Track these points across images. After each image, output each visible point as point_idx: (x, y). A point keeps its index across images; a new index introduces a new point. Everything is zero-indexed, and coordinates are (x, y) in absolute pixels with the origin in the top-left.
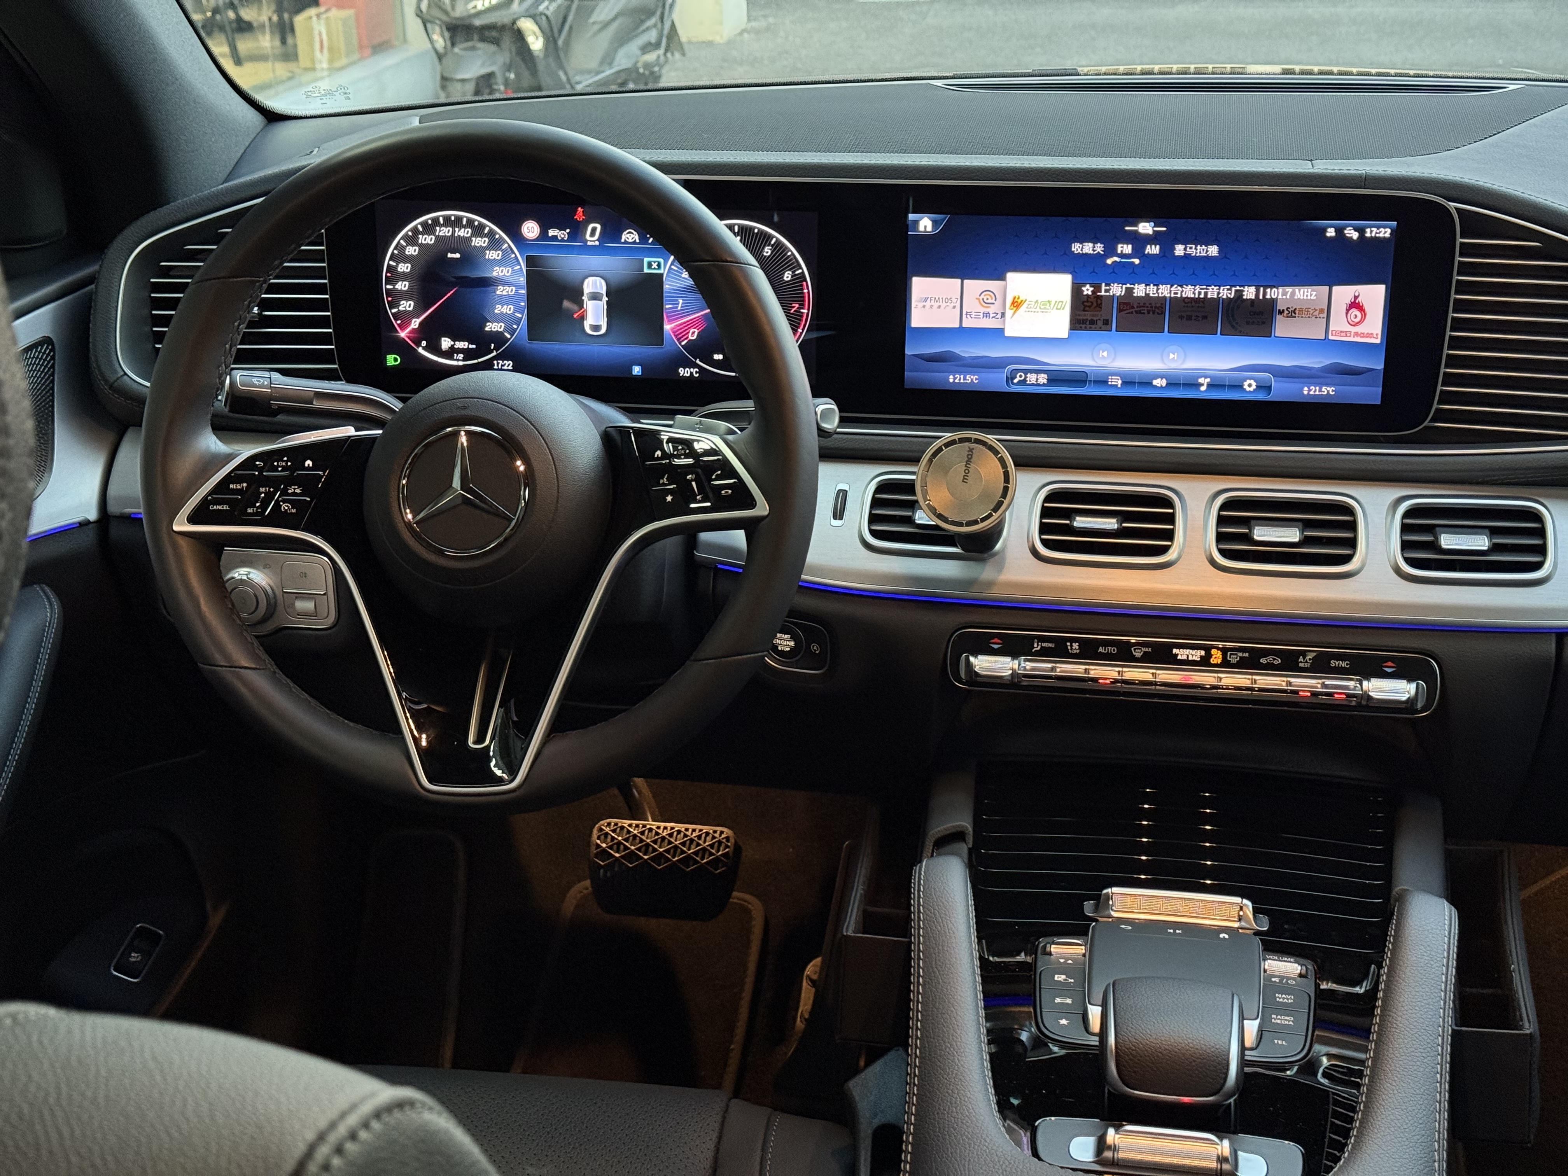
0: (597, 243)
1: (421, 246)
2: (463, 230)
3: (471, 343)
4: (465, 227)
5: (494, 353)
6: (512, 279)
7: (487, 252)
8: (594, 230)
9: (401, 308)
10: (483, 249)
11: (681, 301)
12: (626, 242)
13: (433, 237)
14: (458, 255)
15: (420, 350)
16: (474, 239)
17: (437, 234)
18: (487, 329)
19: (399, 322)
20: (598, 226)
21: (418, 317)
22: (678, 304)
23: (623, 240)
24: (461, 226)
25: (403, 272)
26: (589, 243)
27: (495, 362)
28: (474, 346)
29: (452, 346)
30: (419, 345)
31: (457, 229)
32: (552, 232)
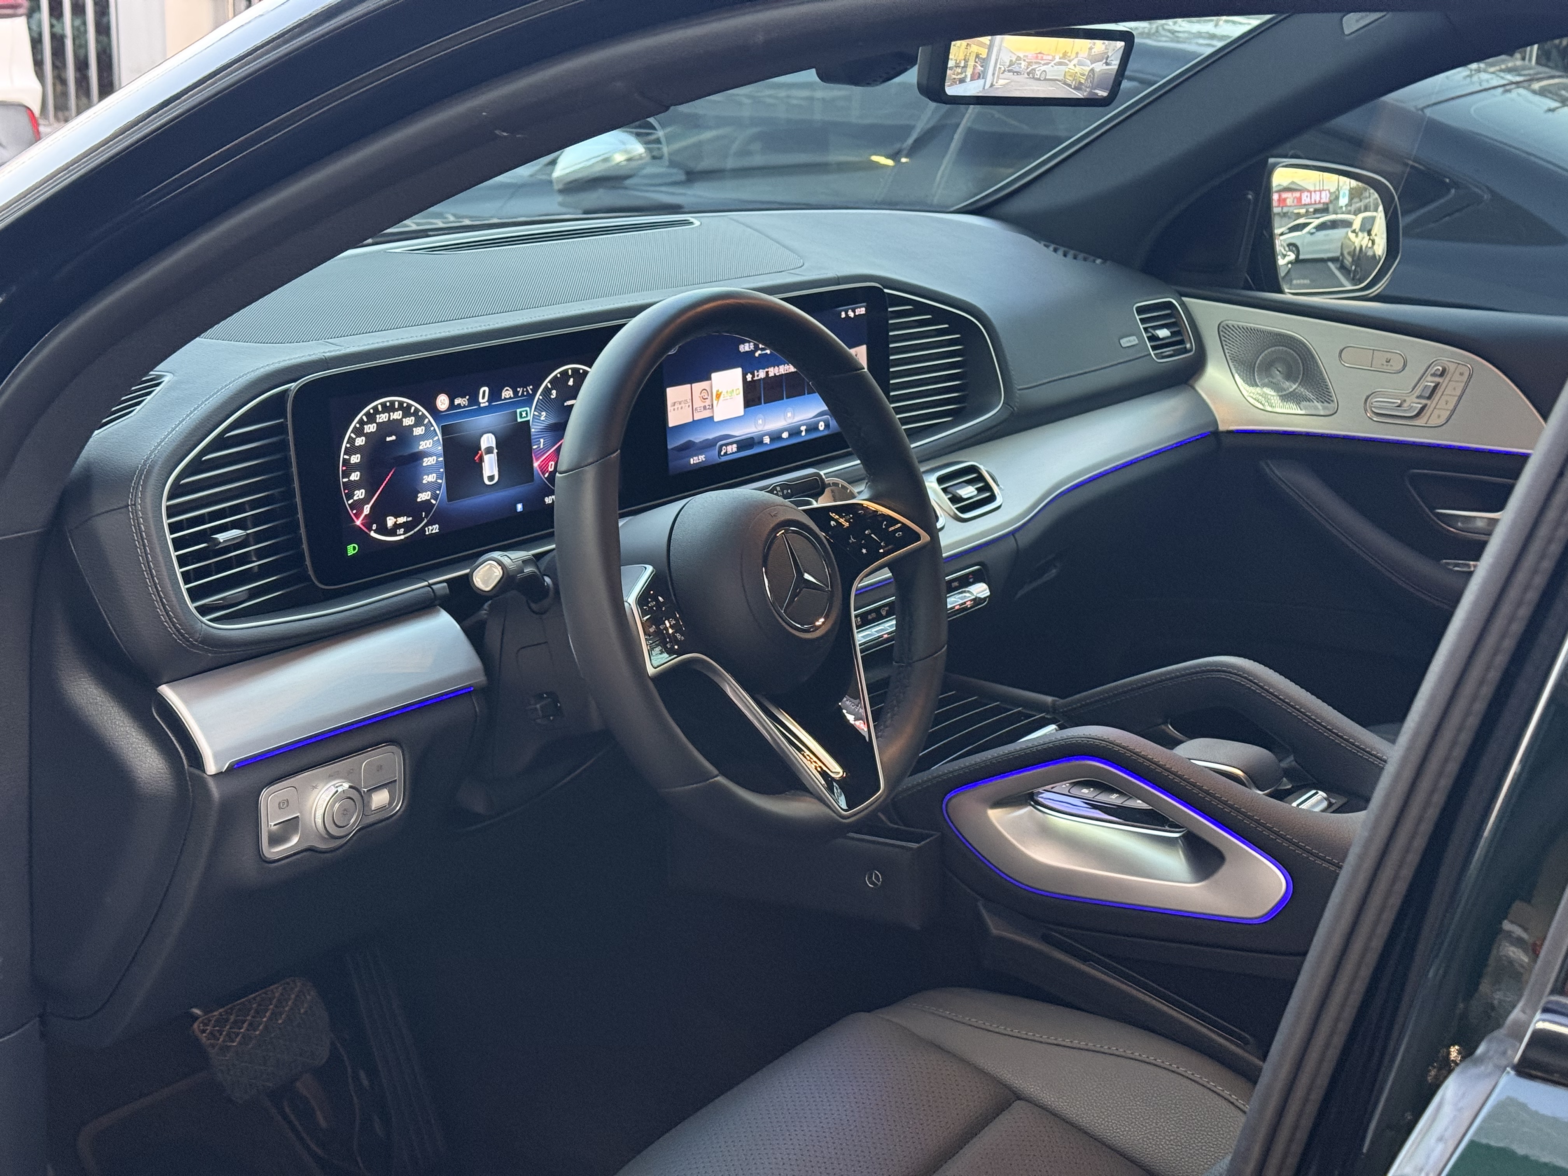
0: (487, 404)
1: (367, 436)
2: (396, 413)
3: (408, 517)
4: (397, 410)
5: (425, 521)
6: (433, 450)
7: (414, 429)
8: (484, 392)
9: (355, 498)
10: (410, 428)
11: (542, 440)
12: (506, 399)
13: (375, 425)
14: (394, 438)
15: (373, 534)
16: (404, 420)
17: (377, 421)
18: (419, 500)
19: (355, 512)
20: (486, 389)
21: (368, 504)
22: (540, 444)
23: (503, 398)
24: (394, 410)
25: (356, 463)
26: (482, 405)
27: (426, 529)
28: (410, 519)
29: (395, 523)
30: (370, 529)
31: (391, 414)
32: (457, 401)
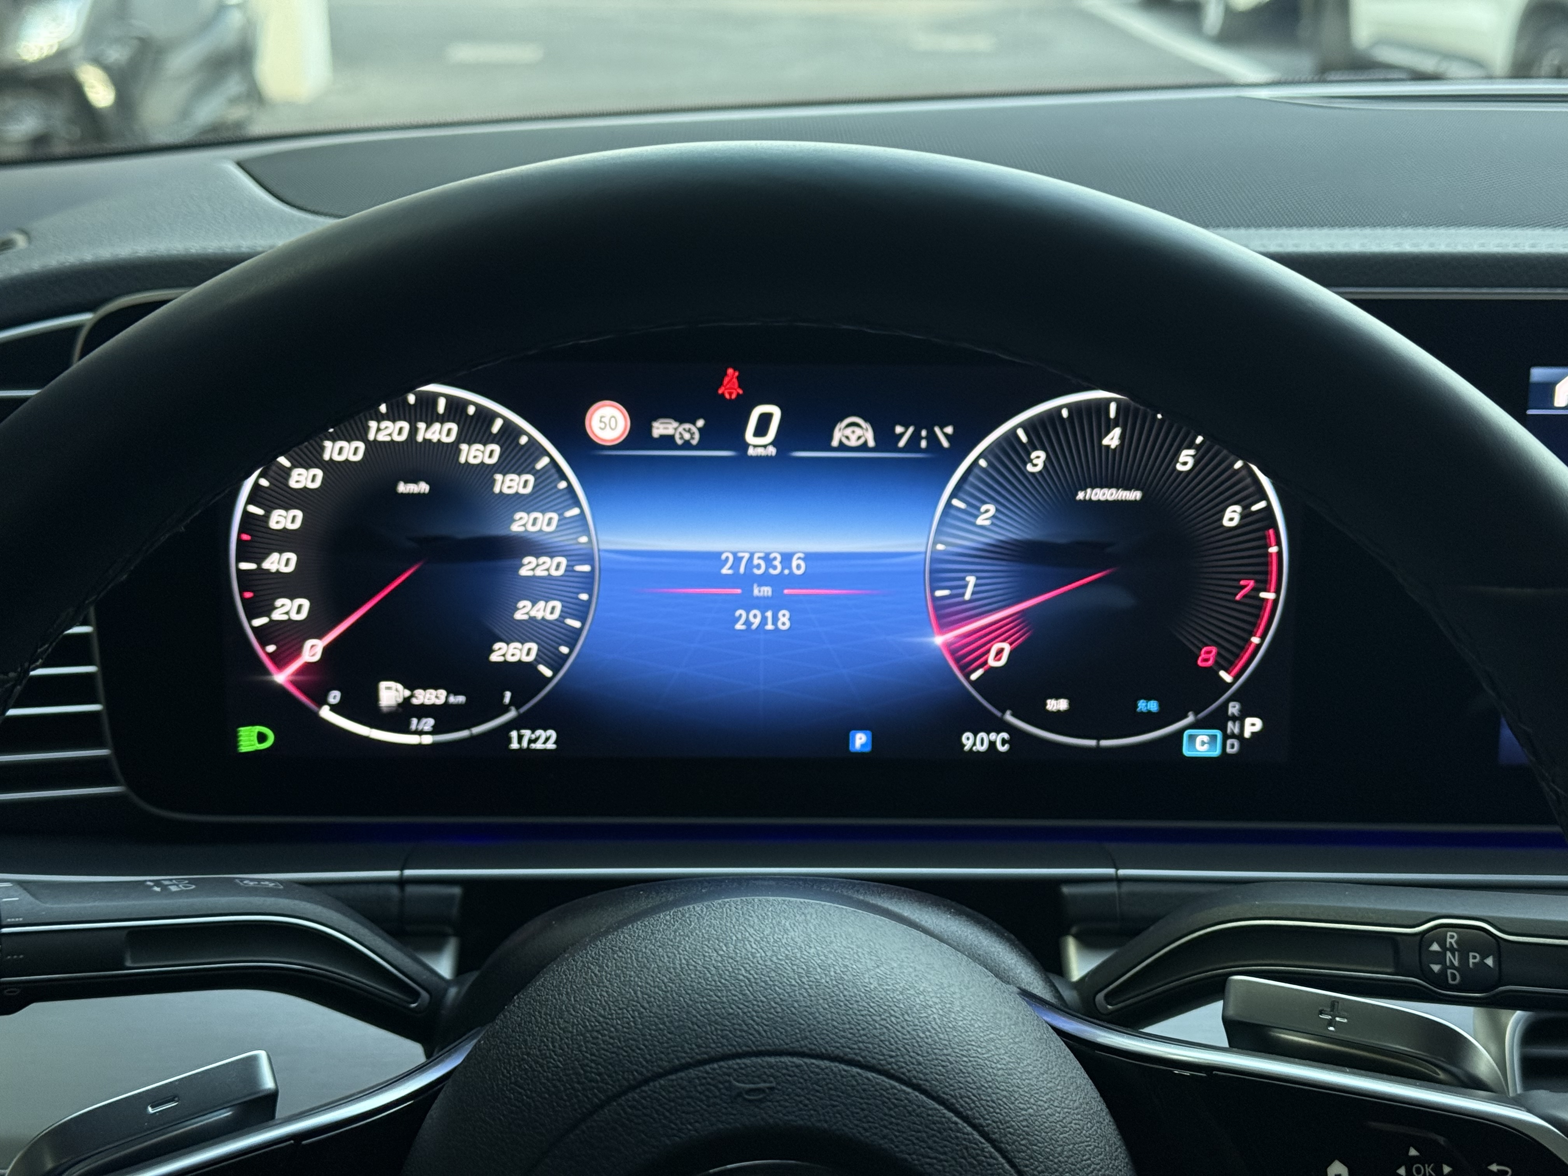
0: (772, 451)
1: (330, 467)
2: (437, 426)
3: (451, 691)
4: (442, 419)
5: (512, 714)
6: (559, 540)
7: (499, 477)
8: (765, 419)
9: (277, 615)
10: (485, 472)
11: (971, 580)
12: (842, 447)
13: (361, 446)
14: (423, 487)
15: (326, 713)
16: (464, 447)
17: (371, 437)
18: (495, 657)
19: (271, 648)
20: (776, 412)
21: (320, 636)
22: (965, 586)
23: (835, 443)
24: (432, 417)
25: (285, 530)
26: (751, 452)
27: (514, 734)
28: (461, 699)
29: (407, 700)
30: (322, 701)
31: (422, 426)
32: (661, 428)
